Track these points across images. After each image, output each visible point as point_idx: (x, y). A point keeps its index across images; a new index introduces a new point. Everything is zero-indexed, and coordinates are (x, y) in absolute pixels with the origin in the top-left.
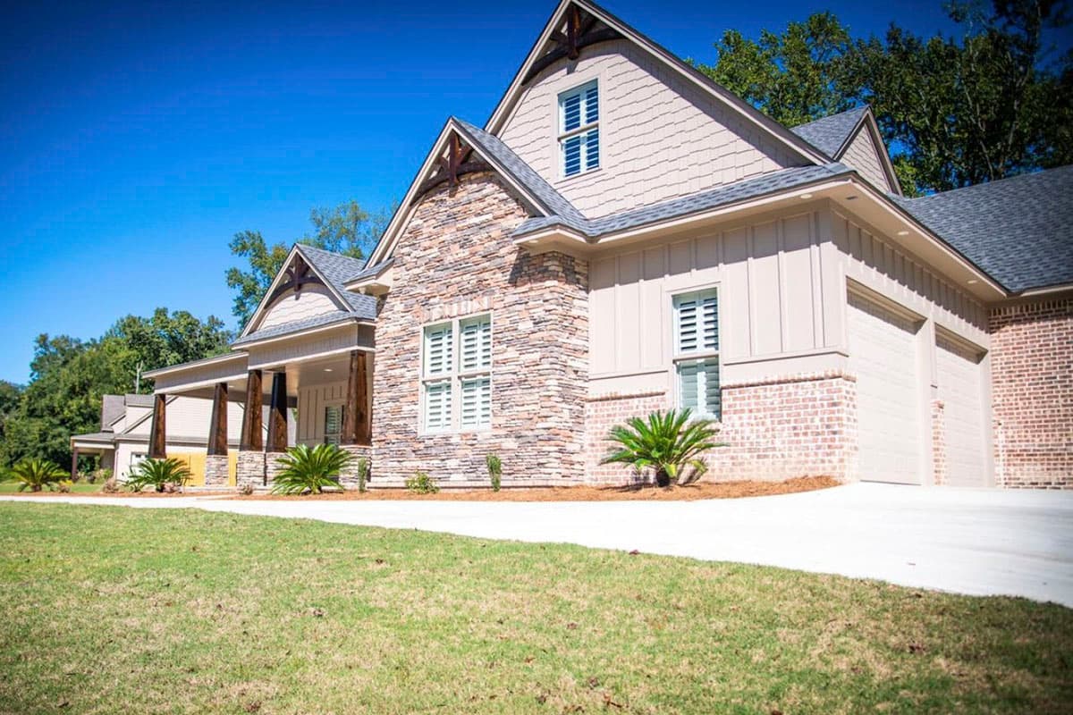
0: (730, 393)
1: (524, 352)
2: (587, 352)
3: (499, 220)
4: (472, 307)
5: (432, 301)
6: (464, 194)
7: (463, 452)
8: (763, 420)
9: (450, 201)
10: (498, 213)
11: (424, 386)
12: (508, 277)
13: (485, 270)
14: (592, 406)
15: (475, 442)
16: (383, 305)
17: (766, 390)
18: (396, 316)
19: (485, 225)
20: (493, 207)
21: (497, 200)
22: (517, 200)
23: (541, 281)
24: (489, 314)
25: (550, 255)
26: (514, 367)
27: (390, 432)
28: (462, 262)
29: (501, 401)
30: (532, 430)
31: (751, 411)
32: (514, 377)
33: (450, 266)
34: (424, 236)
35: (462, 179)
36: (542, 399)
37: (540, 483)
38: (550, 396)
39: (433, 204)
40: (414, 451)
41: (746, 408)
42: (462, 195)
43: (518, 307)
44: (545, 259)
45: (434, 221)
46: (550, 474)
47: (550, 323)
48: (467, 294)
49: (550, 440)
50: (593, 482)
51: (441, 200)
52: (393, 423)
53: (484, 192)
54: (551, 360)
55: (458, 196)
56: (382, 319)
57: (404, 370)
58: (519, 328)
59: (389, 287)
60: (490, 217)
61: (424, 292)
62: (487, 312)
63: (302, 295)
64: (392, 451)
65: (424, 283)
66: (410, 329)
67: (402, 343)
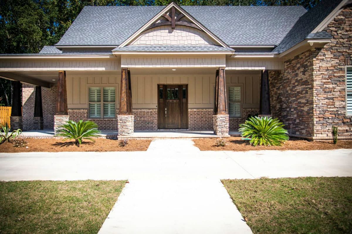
16: (318, 53)
18: (328, 59)
27: (327, 113)
34: (346, 25)
40: (343, 123)
52: (329, 110)
56: (317, 59)
57: (334, 86)
61: (348, 51)
63: (174, 31)
64: (328, 122)
65: (347, 47)
66: (338, 67)
67: (333, 73)
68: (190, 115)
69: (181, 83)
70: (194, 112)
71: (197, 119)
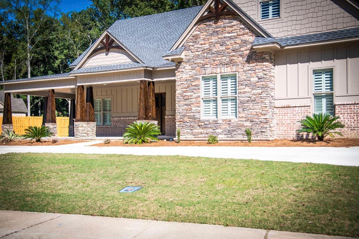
0: (339, 107)
1: (254, 89)
2: (274, 89)
3: (240, 36)
4: (227, 70)
5: (206, 66)
6: (222, 23)
7: (225, 126)
8: (353, 117)
9: (214, 26)
10: (239, 33)
11: (202, 100)
12: (245, 60)
13: (233, 56)
14: (277, 110)
15: (230, 123)
16: (179, 66)
17: (354, 106)
18: (187, 71)
19: (233, 37)
20: (237, 31)
21: (239, 28)
22: (249, 29)
23: (261, 63)
24: (236, 74)
25: (266, 53)
26: (249, 95)
27: (186, 118)
28: (222, 52)
29: (243, 108)
30: (258, 119)
31: (348, 114)
32: (249, 98)
33: (215, 53)
34: (201, 39)
35: (221, 17)
36: (262, 107)
37: (264, 139)
38: (266, 107)
39: (205, 26)
40: (198, 126)
41: (346, 113)
42: (220, 23)
43: (250, 72)
44: (263, 54)
45: (206, 33)
46: (267, 135)
47: (266, 79)
48: (224, 65)
49: (267, 123)
50: (278, 138)
51: (210, 25)
52: (187, 114)
53: (232, 24)
54: (267, 93)
55: (219, 24)
56: (179, 72)
57: (192, 93)
58: (251, 80)
59: (183, 59)
60: (235, 34)
61: (202, 62)
62: (235, 73)
63: (109, 53)
64: (187, 125)
65: (202, 59)
66: (195, 77)
67: (191, 82)
68: (167, 121)
69: (160, 92)
70: (170, 119)
71: (172, 125)
